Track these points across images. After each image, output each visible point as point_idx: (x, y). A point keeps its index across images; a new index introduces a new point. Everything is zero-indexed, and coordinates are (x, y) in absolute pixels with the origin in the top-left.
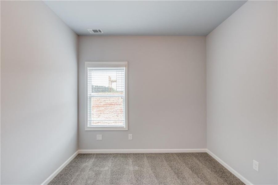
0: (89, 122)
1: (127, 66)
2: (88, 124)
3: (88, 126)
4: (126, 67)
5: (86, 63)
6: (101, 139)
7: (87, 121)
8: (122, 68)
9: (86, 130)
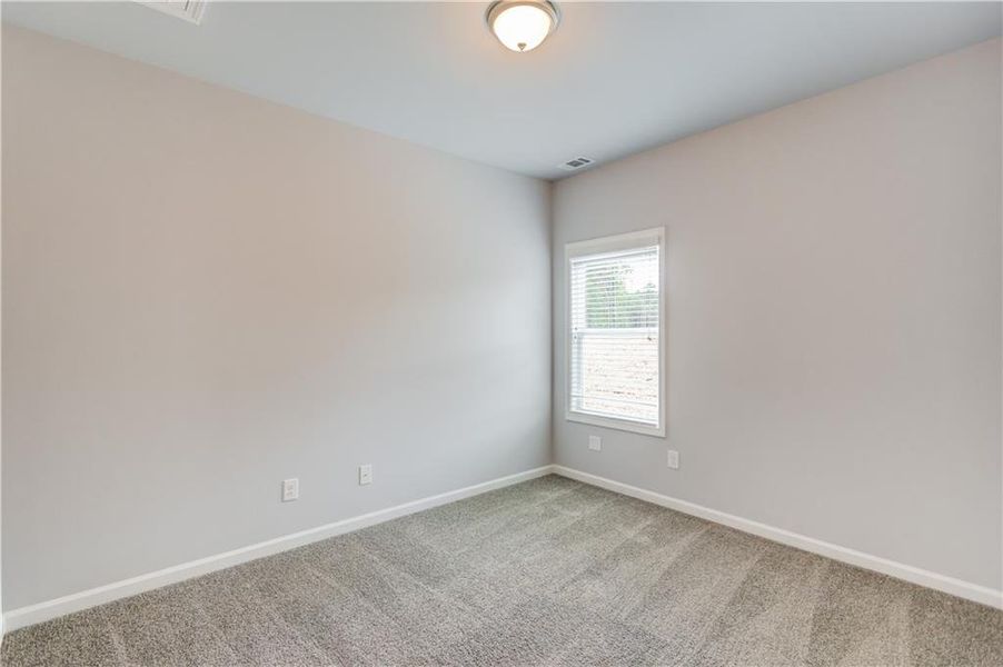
0: (574, 399)
1: (663, 239)
2: (573, 404)
3: (573, 409)
4: (659, 243)
5: (567, 247)
6: (599, 449)
7: (569, 396)
8: (648, 249)
9: (568, 418)
